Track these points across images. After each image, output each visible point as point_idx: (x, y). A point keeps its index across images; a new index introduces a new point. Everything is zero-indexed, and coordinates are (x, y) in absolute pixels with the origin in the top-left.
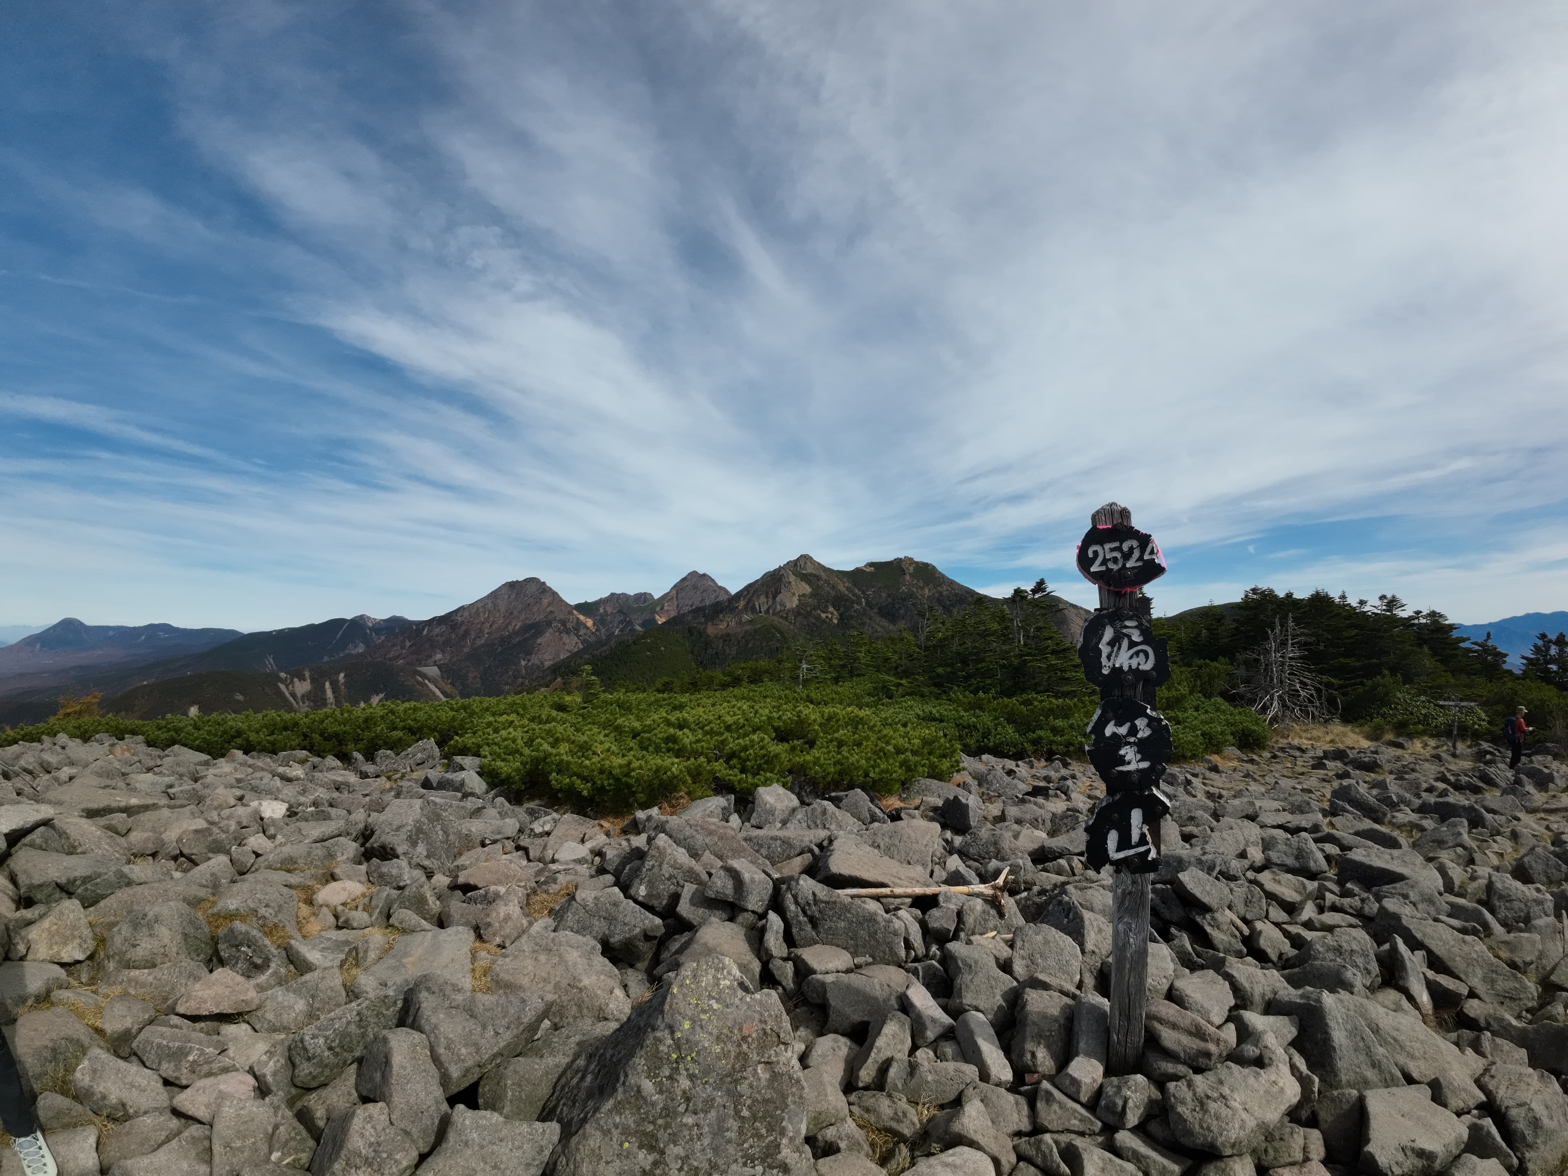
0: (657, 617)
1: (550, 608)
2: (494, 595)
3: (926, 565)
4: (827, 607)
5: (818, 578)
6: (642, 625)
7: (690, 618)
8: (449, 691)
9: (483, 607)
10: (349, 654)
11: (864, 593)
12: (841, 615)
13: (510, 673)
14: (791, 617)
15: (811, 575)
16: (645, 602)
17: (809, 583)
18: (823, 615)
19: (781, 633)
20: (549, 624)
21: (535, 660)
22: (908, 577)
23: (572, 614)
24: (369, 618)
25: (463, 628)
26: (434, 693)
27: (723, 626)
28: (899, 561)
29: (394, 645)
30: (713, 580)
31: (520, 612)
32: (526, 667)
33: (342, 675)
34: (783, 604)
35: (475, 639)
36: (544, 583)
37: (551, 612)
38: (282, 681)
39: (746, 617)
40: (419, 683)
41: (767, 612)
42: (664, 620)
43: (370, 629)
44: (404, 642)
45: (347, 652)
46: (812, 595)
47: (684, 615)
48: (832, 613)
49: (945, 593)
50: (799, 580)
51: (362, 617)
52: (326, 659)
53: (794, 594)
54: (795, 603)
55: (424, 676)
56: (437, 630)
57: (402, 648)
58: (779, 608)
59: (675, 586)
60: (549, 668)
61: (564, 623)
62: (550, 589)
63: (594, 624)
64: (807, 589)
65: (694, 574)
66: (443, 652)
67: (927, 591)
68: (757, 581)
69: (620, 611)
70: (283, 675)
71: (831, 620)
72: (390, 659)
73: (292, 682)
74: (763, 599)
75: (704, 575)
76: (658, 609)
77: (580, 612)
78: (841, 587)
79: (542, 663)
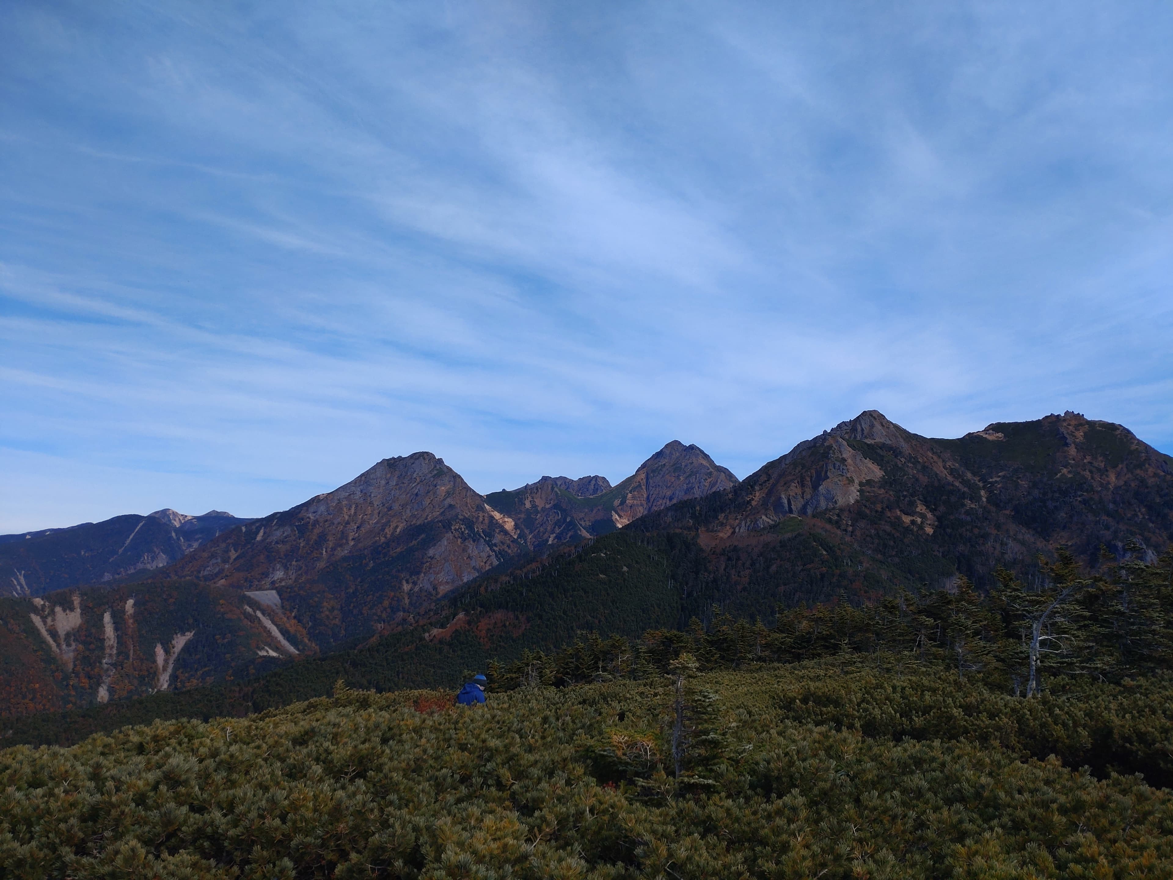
0: (615, 517)
1: (449, 501)
2: (365, 479)
3: (1112, 427)
4: (912, 504)
5: (896, 452)
6: (593, 529)
7: (669, 519)
8: (292, 630)
9: (348, 498)
10: (145, 570)
11: (983, 479)
12: (939, 519)
13: (386, 603)
14: (847, 521)
15: (883, 446)
16: (595, 490)
17: (879, 461)
18: (907, 519)
19: (829, 549)
20: (447, 526)
21: (424, 582)
22: (1072, 451)
23: (483, 510)
24: (175, 514)
25: (317, 530)
26: (269, 632)
27: (724, 534)
28: (1053, 420)
29: (213, 556)
30: (706, 457)
31: (403, 506)
32: (410, 594)
33: (130, 602)
34: (831, 498)
35: (333, 549)
36: (440, 461)
37: (451, 506)
38: (35, 610)
39: (765, 520)
40: (248, 616)
41: (803, 511)
42: (626, 521)
43: (176, 530)
44: (227, 551)
45: (140, 566)
46: (884, 483)
47: (659, 514)
48: (923, 516)
49: (1151, 481)
50: (860, 456)
51: (165, 512)
52: (107, 577)
53: (851, 481)
54: (853, 495)
55: (255, 605)
56: (278, 534)
57: (225, 561)
58: (823, 504)
59: (644, 466)
60: (445, 596)
61: (469, 524)
62: (450, 470)
63: (516, 526)
64: (877, 472)
65: (675, 445)
66: (286, 568)
67: (1112, 478)
68: (785, 457)
69: (555, 506)
70: (38, 601)
71: (921, 527)
72: (206, 578)
73: (52, 612)
74: (794, 489)
75: (692, 447)
76: (617, 502)
77: (495, 507)
78: (941, 470)
79: (435, 588)
